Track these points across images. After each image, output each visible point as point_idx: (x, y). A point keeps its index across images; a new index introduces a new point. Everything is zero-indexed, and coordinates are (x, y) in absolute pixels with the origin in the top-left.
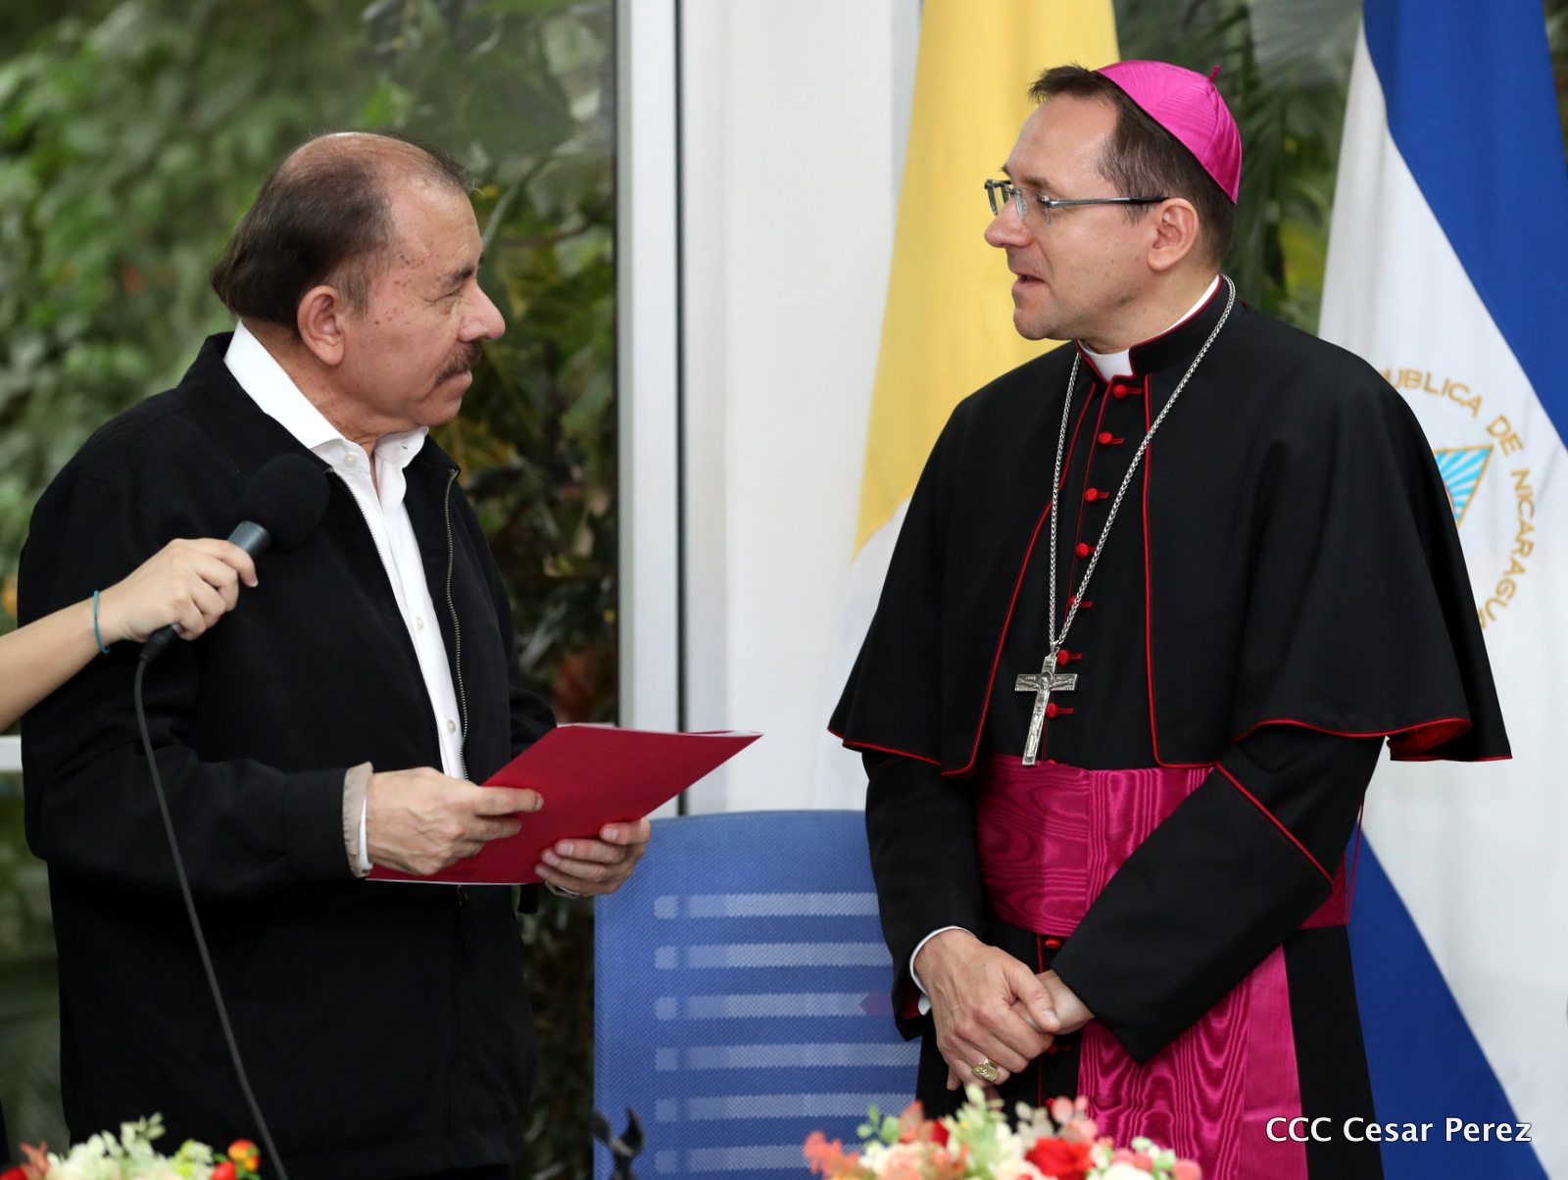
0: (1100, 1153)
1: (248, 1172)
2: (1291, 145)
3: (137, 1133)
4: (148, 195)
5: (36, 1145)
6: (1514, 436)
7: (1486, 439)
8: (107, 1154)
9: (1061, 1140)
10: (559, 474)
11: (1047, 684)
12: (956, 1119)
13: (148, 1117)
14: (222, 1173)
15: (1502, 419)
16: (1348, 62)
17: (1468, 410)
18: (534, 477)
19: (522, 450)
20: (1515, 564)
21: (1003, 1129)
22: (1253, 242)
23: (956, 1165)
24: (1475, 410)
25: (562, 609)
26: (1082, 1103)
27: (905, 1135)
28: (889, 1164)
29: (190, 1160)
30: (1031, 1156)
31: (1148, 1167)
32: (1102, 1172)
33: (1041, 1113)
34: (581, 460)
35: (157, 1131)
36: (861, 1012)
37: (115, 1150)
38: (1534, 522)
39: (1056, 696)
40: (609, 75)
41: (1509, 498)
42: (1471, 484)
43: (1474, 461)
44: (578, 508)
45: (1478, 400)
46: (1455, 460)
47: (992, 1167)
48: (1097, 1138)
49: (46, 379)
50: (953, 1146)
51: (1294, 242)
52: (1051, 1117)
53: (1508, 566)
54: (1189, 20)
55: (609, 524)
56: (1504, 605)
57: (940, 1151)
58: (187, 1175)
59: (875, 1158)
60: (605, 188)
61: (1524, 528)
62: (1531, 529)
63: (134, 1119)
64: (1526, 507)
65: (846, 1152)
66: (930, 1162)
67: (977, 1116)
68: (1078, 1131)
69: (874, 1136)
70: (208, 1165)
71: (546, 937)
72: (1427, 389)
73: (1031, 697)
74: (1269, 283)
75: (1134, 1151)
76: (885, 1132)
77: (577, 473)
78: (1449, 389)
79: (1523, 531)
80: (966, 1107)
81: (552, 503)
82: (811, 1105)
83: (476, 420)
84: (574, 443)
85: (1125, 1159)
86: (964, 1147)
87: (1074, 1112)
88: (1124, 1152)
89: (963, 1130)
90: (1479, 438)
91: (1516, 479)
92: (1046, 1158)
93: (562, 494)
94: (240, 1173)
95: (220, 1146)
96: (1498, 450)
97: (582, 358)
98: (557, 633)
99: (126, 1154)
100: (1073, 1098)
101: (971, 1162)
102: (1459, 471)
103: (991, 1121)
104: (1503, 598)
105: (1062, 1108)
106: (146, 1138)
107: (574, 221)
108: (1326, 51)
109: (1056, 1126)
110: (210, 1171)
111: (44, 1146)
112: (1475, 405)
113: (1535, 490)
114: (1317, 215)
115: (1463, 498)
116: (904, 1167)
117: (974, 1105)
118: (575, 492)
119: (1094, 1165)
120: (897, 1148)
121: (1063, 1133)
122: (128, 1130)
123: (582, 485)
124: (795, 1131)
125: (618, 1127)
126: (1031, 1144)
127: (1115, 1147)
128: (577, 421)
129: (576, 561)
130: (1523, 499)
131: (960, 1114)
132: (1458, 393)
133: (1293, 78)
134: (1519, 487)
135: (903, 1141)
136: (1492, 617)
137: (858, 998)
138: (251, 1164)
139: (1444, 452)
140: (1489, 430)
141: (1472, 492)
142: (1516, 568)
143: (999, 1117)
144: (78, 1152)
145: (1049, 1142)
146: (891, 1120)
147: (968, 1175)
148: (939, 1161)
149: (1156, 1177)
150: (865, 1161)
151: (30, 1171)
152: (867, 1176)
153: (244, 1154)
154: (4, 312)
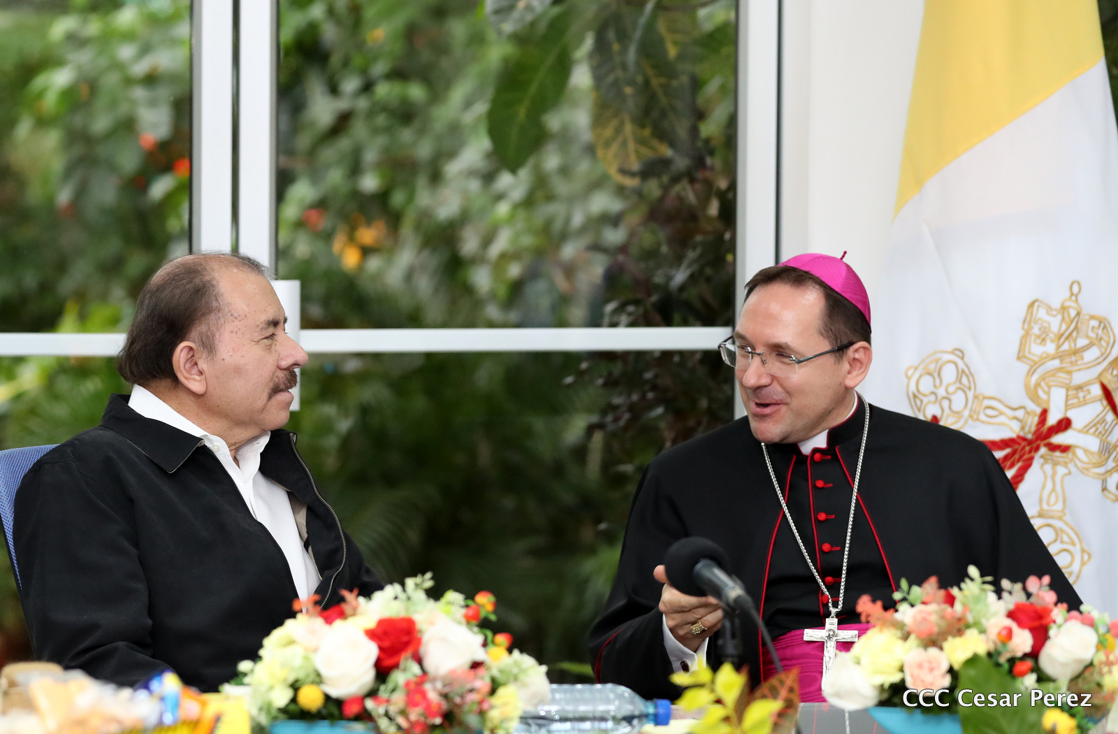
0: (1059, 613)
1: (488, 612)
3: (417, 585)
5: (351, 591)
8: (396, 598)
9: (1031, 604)
12: (960, 589)
13: (423, 574)
14: (471, 612)
18: (681, 163)
19: (673, 146)
21: (992, 597)
23: (959, 620)
25: (698, 251)
26: (1046, 579)
27: (925, 600)
28: (915, 618)
29: (449, 603)
30: (1011, 615)
31: (1090, 623)
32: (1060, 626)
33: (1018, 586)
34: (712, 153)
35: (429, 584)
37: (402, 595)
44: (709, 184)
47: (984, 621)
48: (1056, 604)
49: (363, 104)
50: (958, 606)
52: (1025, 589)
55: (730, 196)
57: (949, 609)
58: (448, 612)
59: (905, 613)
63: (414, 575)
65: (886, 608)
66: (942, 617)
67: (974, 587)
68: (1043, 599)
69: (904, 599)
70: (462, 607)
75: (1081, 613)
76: (911, 597)
77: (710, 162)
80: (967, 580)
81: (692, 181)
83: (643, 126)
84: (707, 141)
85: (1076, 618)
86: (965, 607)
87: (1041, 586)
88: (1074, 613)
89: (965, 596)
92: (1022, 616)
93: (700, 174)
94: (483, 614)
97: (714, 85)
98: (695, 267)
99: (409, 598)
100: (1040, 577)
101: (970, 618)
103: (983, 590)
105: (1033, 583)
106: (421, 588)
109: (1029, 595)
110: (463, 611)
111: (356, 592)
116: (925, 619)
117: (972, 580)
118: (708, 174)
119: (1054, 622)
120: (919, 607)
121: (1032, 600)
122: (410, 582)
123: (713, 170)
126: (1011, 607)
127: (1069, 610)
128: (709, 128)
129: (709, 220)
131: (963, 585)
135: (924, 603)
138: (490, 608)
143: (990, 587)
144: (378, 596)
145: (1024, 605)
146: (916, 590)
147: (968, 626)
148: (949, 616)
149: (1097, 631)
150: (898, 616)
151: (347, 608)
152: (899, 625)
153: (485, 601)
154: (335, 60)
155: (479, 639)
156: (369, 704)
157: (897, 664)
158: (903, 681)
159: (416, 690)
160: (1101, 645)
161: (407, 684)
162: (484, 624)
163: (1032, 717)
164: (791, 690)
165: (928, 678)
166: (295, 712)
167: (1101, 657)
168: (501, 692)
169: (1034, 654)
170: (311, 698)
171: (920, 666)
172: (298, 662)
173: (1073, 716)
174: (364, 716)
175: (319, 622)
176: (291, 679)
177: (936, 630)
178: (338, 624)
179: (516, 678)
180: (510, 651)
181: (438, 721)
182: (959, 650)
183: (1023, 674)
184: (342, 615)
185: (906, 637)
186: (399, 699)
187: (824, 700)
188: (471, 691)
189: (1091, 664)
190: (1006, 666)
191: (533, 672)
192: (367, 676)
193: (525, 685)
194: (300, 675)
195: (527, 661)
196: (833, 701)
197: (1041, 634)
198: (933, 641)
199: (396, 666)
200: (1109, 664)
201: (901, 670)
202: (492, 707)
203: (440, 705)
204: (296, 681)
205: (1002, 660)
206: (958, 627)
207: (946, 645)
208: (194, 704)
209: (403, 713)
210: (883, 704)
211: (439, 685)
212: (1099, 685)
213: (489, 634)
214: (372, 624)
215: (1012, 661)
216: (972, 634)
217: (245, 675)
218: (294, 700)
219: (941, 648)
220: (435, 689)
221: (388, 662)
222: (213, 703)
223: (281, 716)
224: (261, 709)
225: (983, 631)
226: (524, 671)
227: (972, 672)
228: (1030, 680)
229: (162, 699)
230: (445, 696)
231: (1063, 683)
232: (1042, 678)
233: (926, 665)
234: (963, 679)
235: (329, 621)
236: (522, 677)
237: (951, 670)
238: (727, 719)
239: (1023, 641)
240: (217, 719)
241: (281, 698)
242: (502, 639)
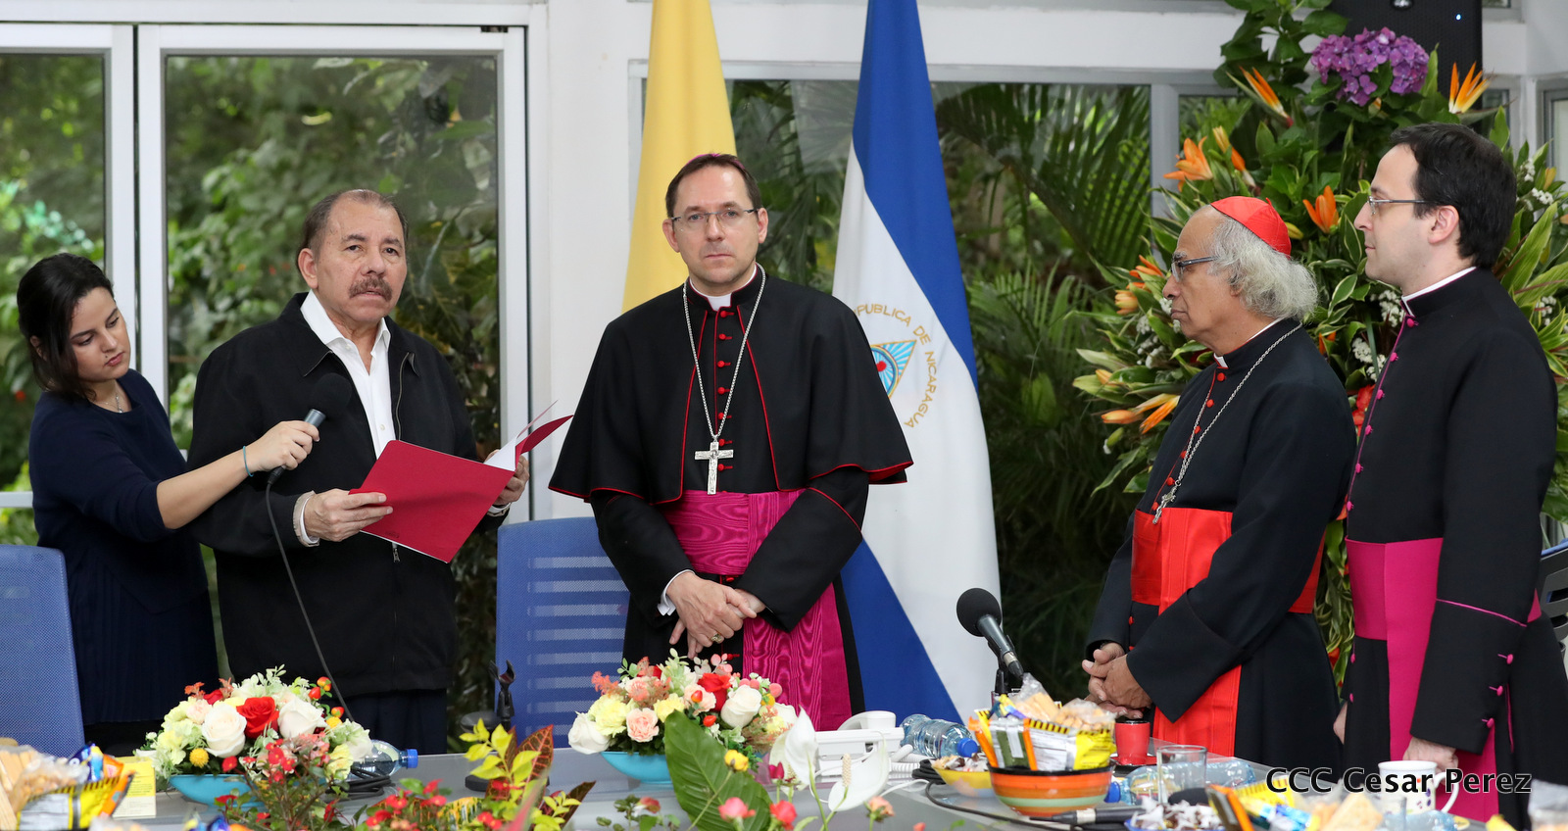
0: (734, 680)
1: (326, 692)
2: (818, 199)
4: (279, 229)
5: (227, 679)
6: (927, 335)
7: (914, 337)
8: (259, 683)
9: (715, 674)
10: (471, 358)
11: (714, 455)
12: (665, 665)
13: (278, 665)
14: (314, 693)
15: (921, 327)
16: (844, 162)
17: (905, 323)
18: (460, 359)
19: (453, 346)
20: (927, 396)
21: (687, 670)
22: (802, 243)
23: (664, 687)
24: (908, 323)
26: (725, 656)
27: (640, 673)
28: (633, 688)
29: (298, 686)
30: (700, 682)
31: (757, 687)
32: (735, 690)
33: (706, 661)
34: (482, 351)
35: (284, 672)
36: (617, 613)
37: (264, 681)
38: (936, 376)
39: (720, 461)
40: (494, 168)
41: (924, 365)
42: (907, 358)
43: (908, 348)
44: (480, 373)
45: (909, 318)
46: (898, 347)
47: (682, 687)
48: (732, 674)
50: (663, 677)
51: (820, 249)
52: (710, 663)
53: (924, 398)
54: (769, 139)
55: (495, 381)
56: (922, 416)
57: (657, 680)
58: (298, 693)
59: (627, 684)
60: (493, 222)
61: (932, 379)
62: (935, 380)
63: (272, 667)
64: (932, 369)
65: (612, 681)
66: (653, 686)
67: (674, 664)
68: (723, 670)
69: (625, 673)
70: (308, 689)
71: (467, 578)
72: (885, 313)
73: (706, 462)
74: (808, 265)
76: (630, 672)
77: (480, 357)
78: (895, 313)
79: (931, 381)
81: (468, 372)
82: (595, 658)
83: (433, 333)
84: (479, 342)
85: (746, 684)
86: (668, 677)
89: (668, 670)
90: (910, 337)
91: (928, 356)
92: (708, 683)
93: (473, 367)
94: (322, 694)
95: (313, 679)
96: (919, 341)
97: (482, 303)
99: (269, 684)
101: (672, 686)
102: (902, 351)
103: (681, 666)
104: (922, 413)
105: (715, 659)
107: (478, 237)
108: (833, 157)
109: (713, 668)
110: (309, 691)
112: (908, 321)
113: (937, 361)
114: (830, 233)
115: (903, 365)
116: (640, 688)
117: (673, 658)
118: (479, 366)
119: (731, 687)
120: (636, 679)
121: (716, 671)
122: (269, 672)
123: (482, 363)
124: (588, 670)
125: (502, 670)
126: (701, 676)
128: (480, 333)
129: (480, 399)
130: (931, 365)
131: (666, 662)
132: (899, 315)
133: (820, 169)
134: (929, 360)
135: (638, 676)
136: (917, 422)
137: (616, 606)
138: (328, 688)
139: (893, 344)
140: (915, 333)
141: (907, 362)
142: (928, 398)
144: (246, 682)
145: (710, 675)
146: (633, 665)
147: (671, 692)
148: (657, 685)
149: (761, 693)
150: (621, 685)
151: (225, 693)
152: (622, 692)
153: (324, 683)
154: (212, 287)
155: (321, 711)
156: (242, 761)
157: (621, 720)
158: (626, 732)
159: (275, 751)
160: (764, 701)
161: (268, 746)
162: (323, 700)
163: (717, 755)
164: (547, 742)
165: (644, 730)
166: (188, 769)
167: (764, 710)
168: (337, 749)
169: (718, 710)
170: (199, 757)
171: (638, 721)
172: (189, 732)
173: (745, 754)
174: (239, 770)
175: (204, 701)
176: (183, 746)
177: (648, 694)
178: (218, 703)
179: (347, 740)
180: (343, 719)
181: (292, 772)
182: (664, 709)
183: (710, 725)
184: (221, 697)
185: (627, 701)
186: (263, 757)
187: (570, 746)
188: (315, 749)
189: (758, 715)
190: (698, 719)
191: (360, 734)
192: (239, 741)
193: (355, 744)
194: (191, 741)
195: (356, 727)
196: (575, 747)
197: (722, 696)
198: (646, 703)
199: (261, 733)
200: (771, 715)
201: (624, 724)
202: (331, 761)
203: (293, 761)
204: (188, 745)
205: (695, 715)
206: (664, 693)
207: (655, 706)
208: (114, 766)
209: (265, 767)
210: (611, 749)
211: (292, 746)
212: (764, 730)
213: (328, 708)
214: (241, 702)
215: (702, 715)
216: (674, 696)
217: (152, 742)
218: (187, 759)
219: (652, 708)
220: (289, 748)
221: (255, 730)
222: (128, 764)
223: (178, 771)
224: (163, 767)
225: (681, 695)
226: (354, 733)
227: (674, 724)
228: (715, 728)
229: (89, 764)
230: (297, 753)
231: (738, 730)
232: (724, 727)
233: (641, 720)
234: (667, 729)
235: (211, 702)
236: (352, 738)
237: (659, 723)
238: (500, 765)
239: (709, 701)
240: (131, 776)
241: (177, 758)
242: (337, 711)
